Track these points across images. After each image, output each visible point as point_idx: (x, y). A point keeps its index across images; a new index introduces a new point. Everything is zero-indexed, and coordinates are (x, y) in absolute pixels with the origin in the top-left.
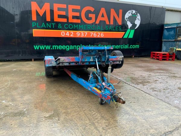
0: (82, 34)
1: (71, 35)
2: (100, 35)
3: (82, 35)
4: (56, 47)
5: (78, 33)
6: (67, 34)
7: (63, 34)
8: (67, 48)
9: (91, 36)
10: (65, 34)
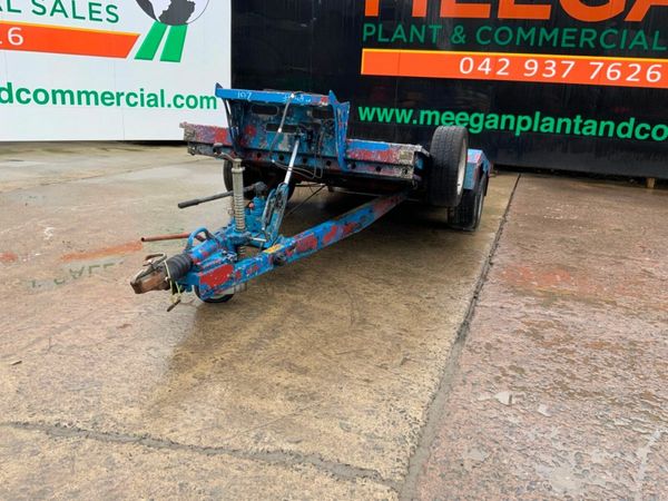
0: (551, 68)
1: (499, 73)
2: (642, 75)
3: (550, 72)
4: (434, 117)
5: (532, 65)
6: (484, 67)
7: (467, 65)
8: (473, 125)
9: (592, 77)
10: (476, 66)
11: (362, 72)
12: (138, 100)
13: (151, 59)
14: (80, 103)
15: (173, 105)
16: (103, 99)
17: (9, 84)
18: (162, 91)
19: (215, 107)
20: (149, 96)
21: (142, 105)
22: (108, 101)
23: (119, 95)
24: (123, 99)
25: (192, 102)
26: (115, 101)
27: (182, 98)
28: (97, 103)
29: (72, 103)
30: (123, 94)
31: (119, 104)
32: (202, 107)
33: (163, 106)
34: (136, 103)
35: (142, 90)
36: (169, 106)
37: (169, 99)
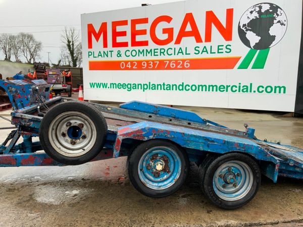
12: (238, 89)
14: (209, 90)
15: (257, 91)
16: (220, 88)
17: (183, 83)
18: (251, 84)
19: (284, 92)
20: (243, 87)
21: (239, 91)
22: (222, 90)
23: (227, 87)
24: (229, 89)
25: (269, 89)
26: (225, 89)
27: (263, 87)
28: (217, 91)
29: (206, 90)
30: (230, 86)
31: (227, 91)
32: (275, 92)
33: (251, 91)
34: (236, 90)
35: (240, 84)
36: (255, 92)
37: (254, 88)
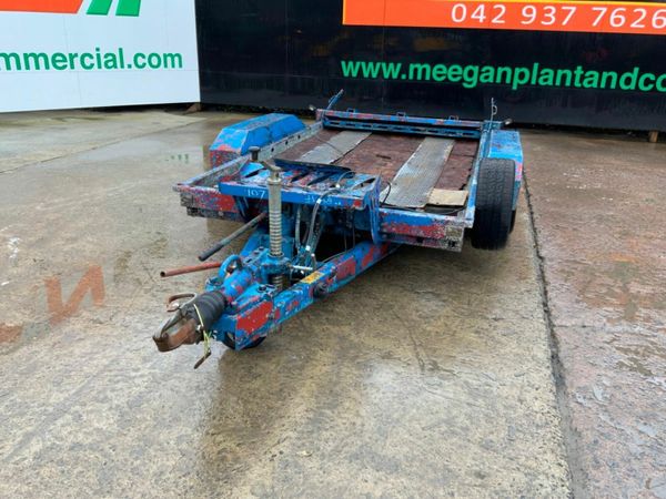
0: (550, 15)
1: (495, 21)
2: (648, 20)
3: (549, 19)
5: (529, 11)
6: (478, 14)
7: (459, 14)
9: (595, 24)
10: (469, 14)
11: (344, 23)
12: (95, 61)
13: (106, 14)
14: (28, 67)
15: (133, 65)
16: (54, 61)
18: (121, 50)
19: (181, 66)
20: (106, 56)
21: (100, 67)
22: (60, 64)
23: (72, 57)
24: (77, 61)
25: (155, 61)
26: (68, 63)
27: (144, 57)
28: (47, 67)
29: (19, 67)
30: (76, 55)
31: (72, 67)
32: (166, 66)
33: (122, 67)
34: (92, 65)
35: (98, 49)
36: (130, 66)
37: (129, 60)
